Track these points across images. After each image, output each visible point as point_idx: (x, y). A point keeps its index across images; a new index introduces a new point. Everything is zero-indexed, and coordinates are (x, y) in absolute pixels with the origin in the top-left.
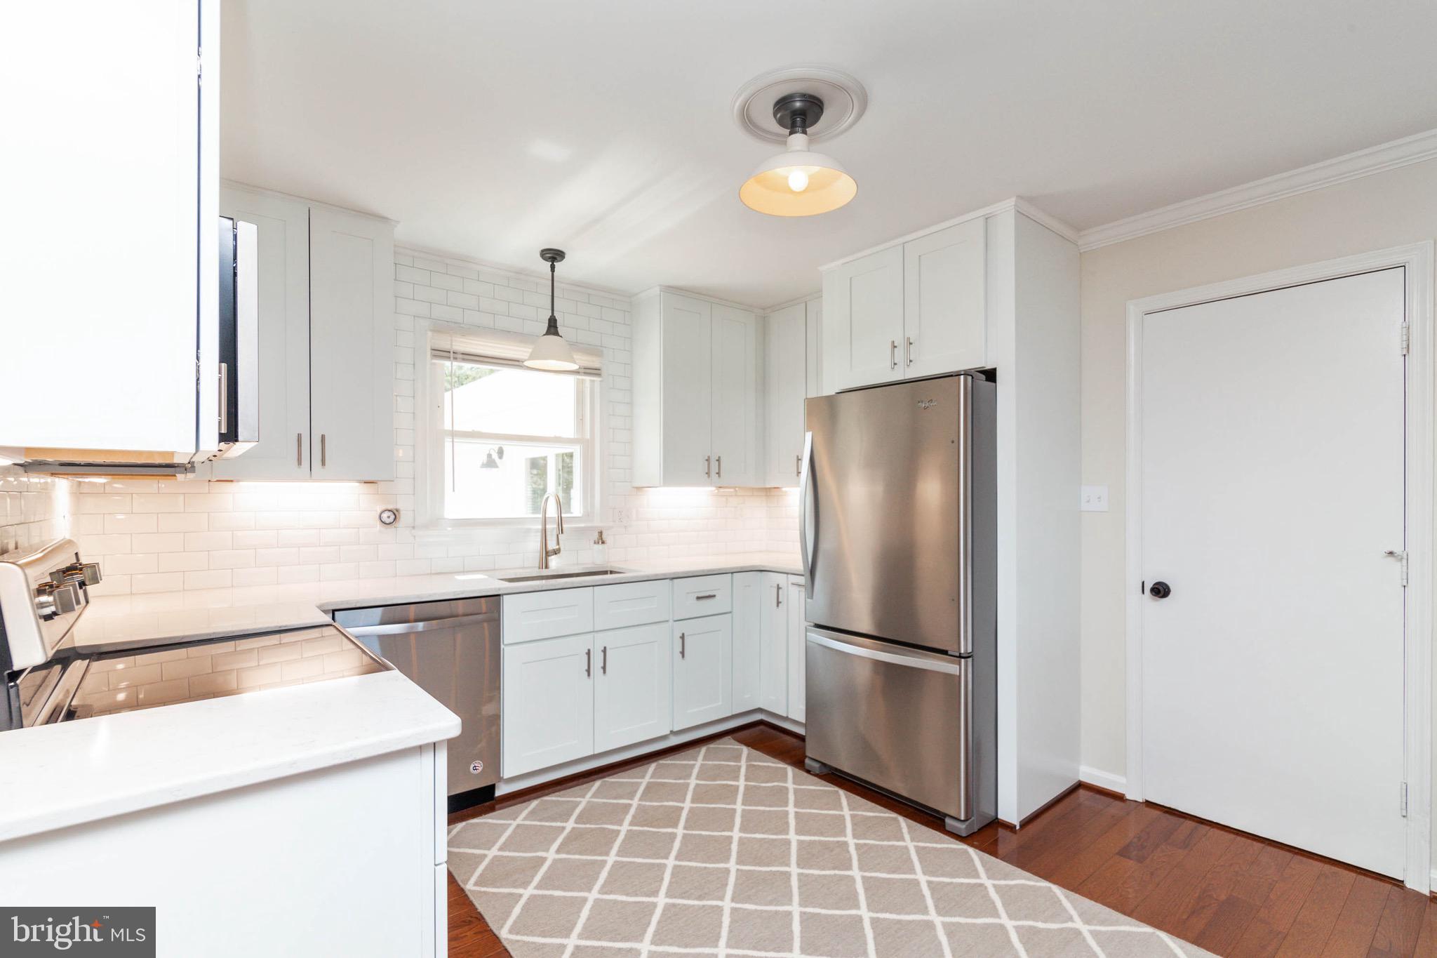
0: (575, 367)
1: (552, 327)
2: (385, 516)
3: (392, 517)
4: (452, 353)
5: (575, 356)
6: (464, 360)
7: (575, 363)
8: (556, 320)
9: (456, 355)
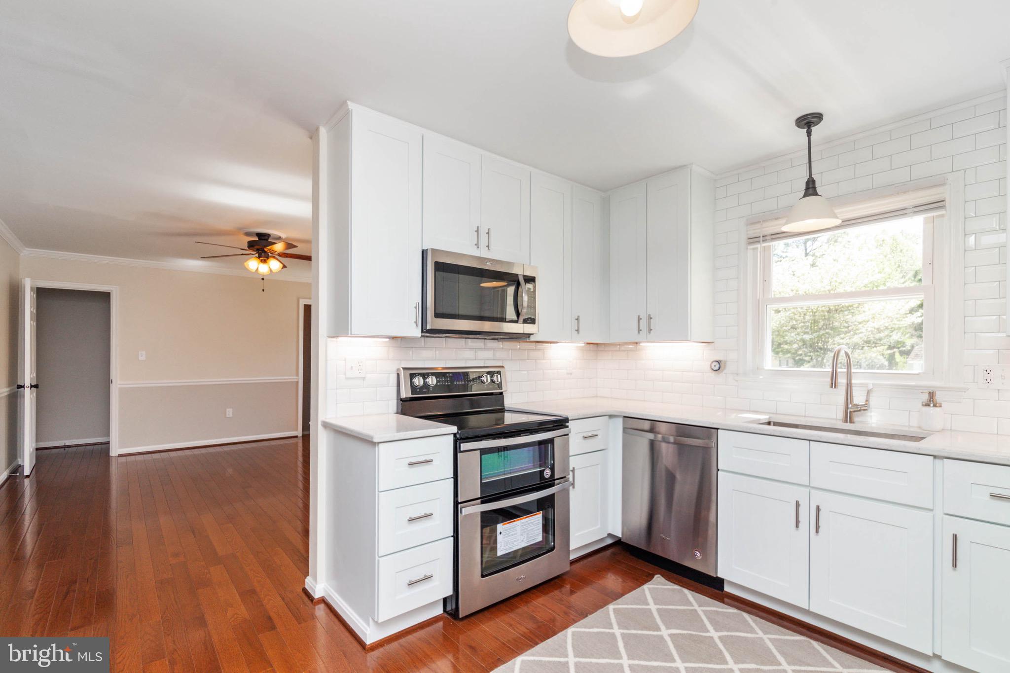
0: (838, 222)
1: (811, 188)
2: (713, 365)
3: (719, 366)
4: (761, 237)
5: (836, 211)
6: (773, 239)
7: (837, 218)
8: (815, 181)
9: (765, 238)
